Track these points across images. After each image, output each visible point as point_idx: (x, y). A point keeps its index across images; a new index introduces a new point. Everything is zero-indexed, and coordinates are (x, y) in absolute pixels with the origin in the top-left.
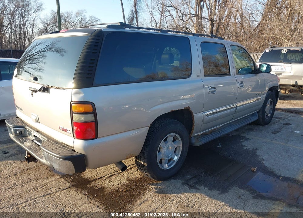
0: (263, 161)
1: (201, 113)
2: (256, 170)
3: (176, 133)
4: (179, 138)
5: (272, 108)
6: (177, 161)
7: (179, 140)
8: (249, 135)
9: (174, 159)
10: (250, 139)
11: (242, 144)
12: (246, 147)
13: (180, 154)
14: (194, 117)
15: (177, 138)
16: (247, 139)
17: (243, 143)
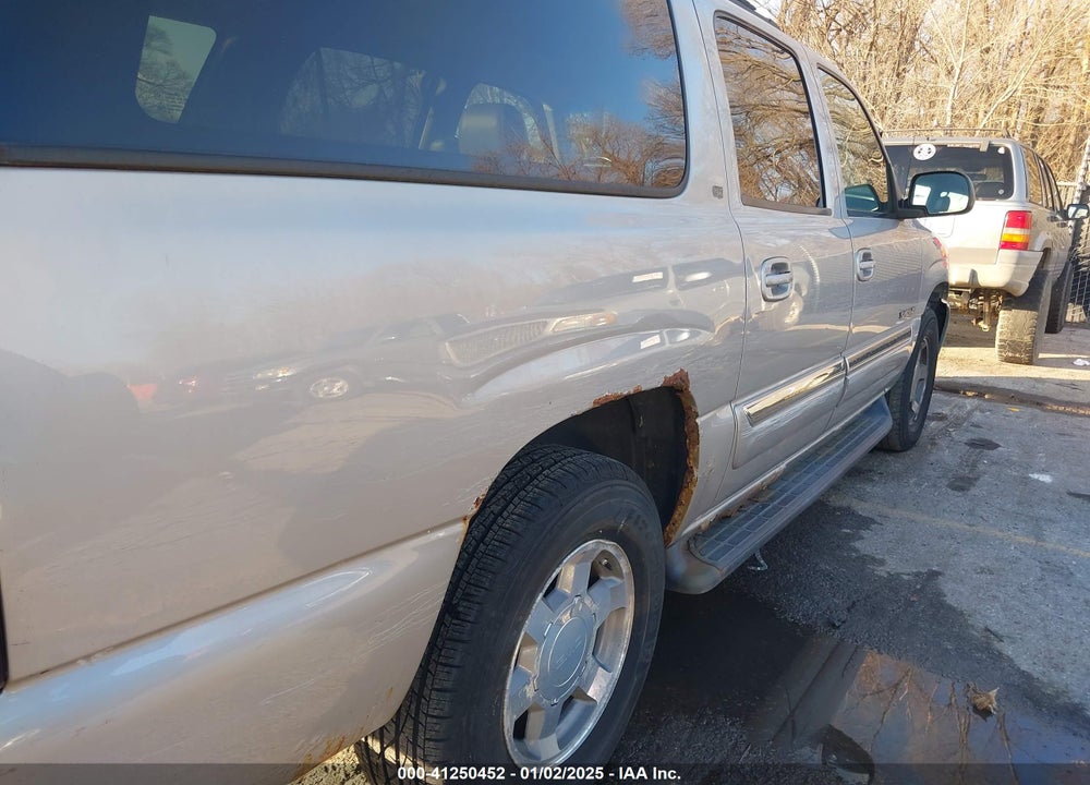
0: (997, 645)
1: (727, 409)
2: (995, 704)
3: (610, 534)
4: (624, 565)
5: (925, 376)
6: (605, 701)
7: (620, 575)
8: (861, 498)
9: (590, 693)
10: (878, 519)
11: (856, 550)
12: (882, 563)
13: (623, 656)
14: (701, 432)
15: (611, 567)
16: (866, 522)
17: (858, 544)
